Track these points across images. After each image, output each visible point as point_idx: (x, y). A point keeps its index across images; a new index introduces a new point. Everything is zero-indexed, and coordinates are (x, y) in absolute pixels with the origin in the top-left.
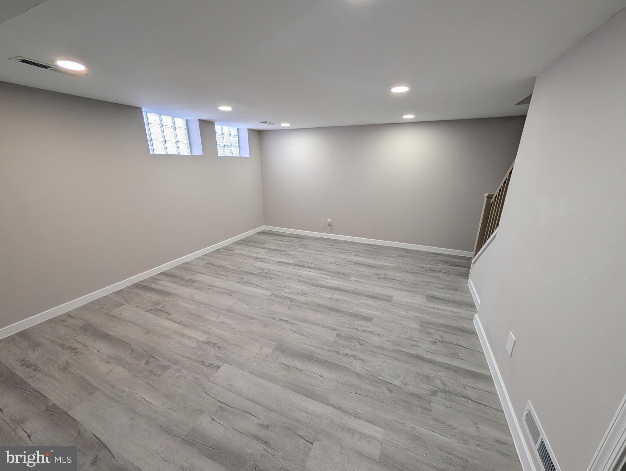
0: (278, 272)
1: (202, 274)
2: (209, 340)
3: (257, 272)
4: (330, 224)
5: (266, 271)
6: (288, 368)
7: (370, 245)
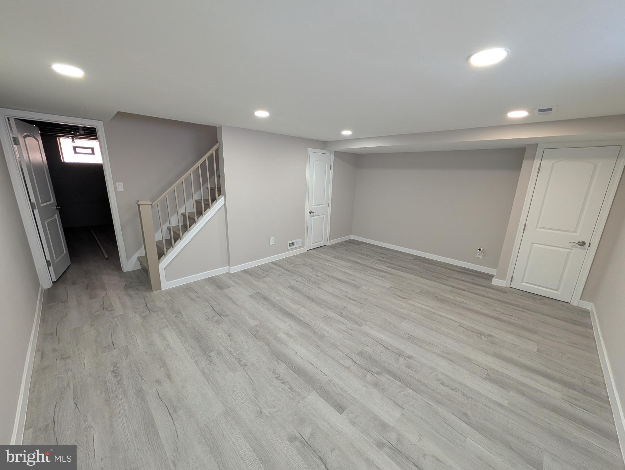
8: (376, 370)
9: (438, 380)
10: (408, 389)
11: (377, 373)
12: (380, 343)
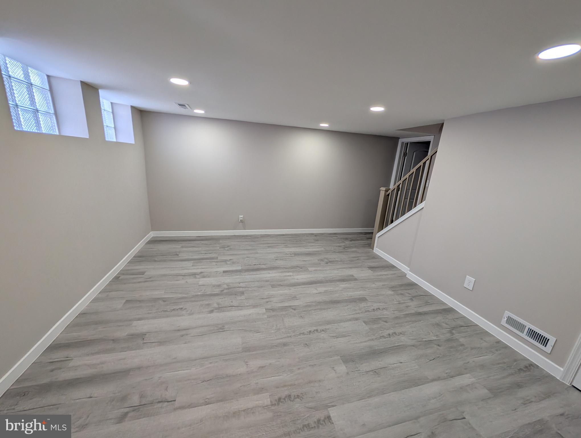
0: (239, 283)
1: (140, 319)
2: (276, 397)
3: (217, 291)
4: (242, 220)
5: (226, 286)
6: (376, 372)
7: (283, 235)
8: (225, 291)
9: (185, 309)
10: (202, 294)
11: (223, 290)
12: (239, 307)
